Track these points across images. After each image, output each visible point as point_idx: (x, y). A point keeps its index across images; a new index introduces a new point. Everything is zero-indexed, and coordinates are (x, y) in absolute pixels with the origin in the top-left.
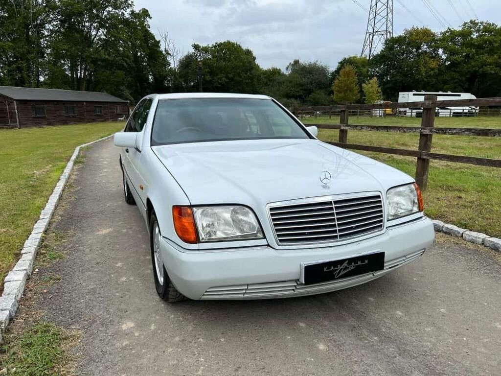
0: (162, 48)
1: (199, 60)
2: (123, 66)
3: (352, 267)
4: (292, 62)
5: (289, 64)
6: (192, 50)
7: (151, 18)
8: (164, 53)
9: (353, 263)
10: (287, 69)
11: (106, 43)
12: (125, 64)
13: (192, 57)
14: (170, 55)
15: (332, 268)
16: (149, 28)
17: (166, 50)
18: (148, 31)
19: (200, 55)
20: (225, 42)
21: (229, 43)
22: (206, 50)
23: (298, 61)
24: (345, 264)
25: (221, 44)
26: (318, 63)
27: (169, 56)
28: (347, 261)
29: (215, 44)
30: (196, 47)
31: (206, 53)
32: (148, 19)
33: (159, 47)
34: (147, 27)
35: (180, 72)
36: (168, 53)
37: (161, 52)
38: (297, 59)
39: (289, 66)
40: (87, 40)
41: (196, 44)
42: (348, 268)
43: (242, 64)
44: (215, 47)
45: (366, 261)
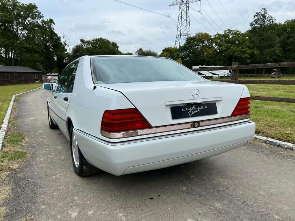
0: (62, 41)
1: (84, 48)
2: (38, 51)
4: (139, 50)
5: (137, 50)
6: (80, 43)
7: (55, 24)
8: (63, 44)
10: (136, 53)
11: (27, 38)
12: (39, 50)
13: (80, 46)
14: (67, 45)
16: (54, 30)
17: (64, 43)
19: (84, 45)
20: (99, 38)
21: (101, 38)
22: (88, 42)
23: (142, 49)
25: (96, 39)
26: (151, 51)
27: (66, 46)
29: (93, 39)
30: (82, 41)
31: (88, 44)
32: (53, 25)
33: (60, 40)
34: (52, 29)
35: (73, 55)
36: (65, 44)
37: (61, 43)
39: (137, 52)
40: (15, 36)
41: (82, 39)
43: (109, 50)
44: (93, 41)
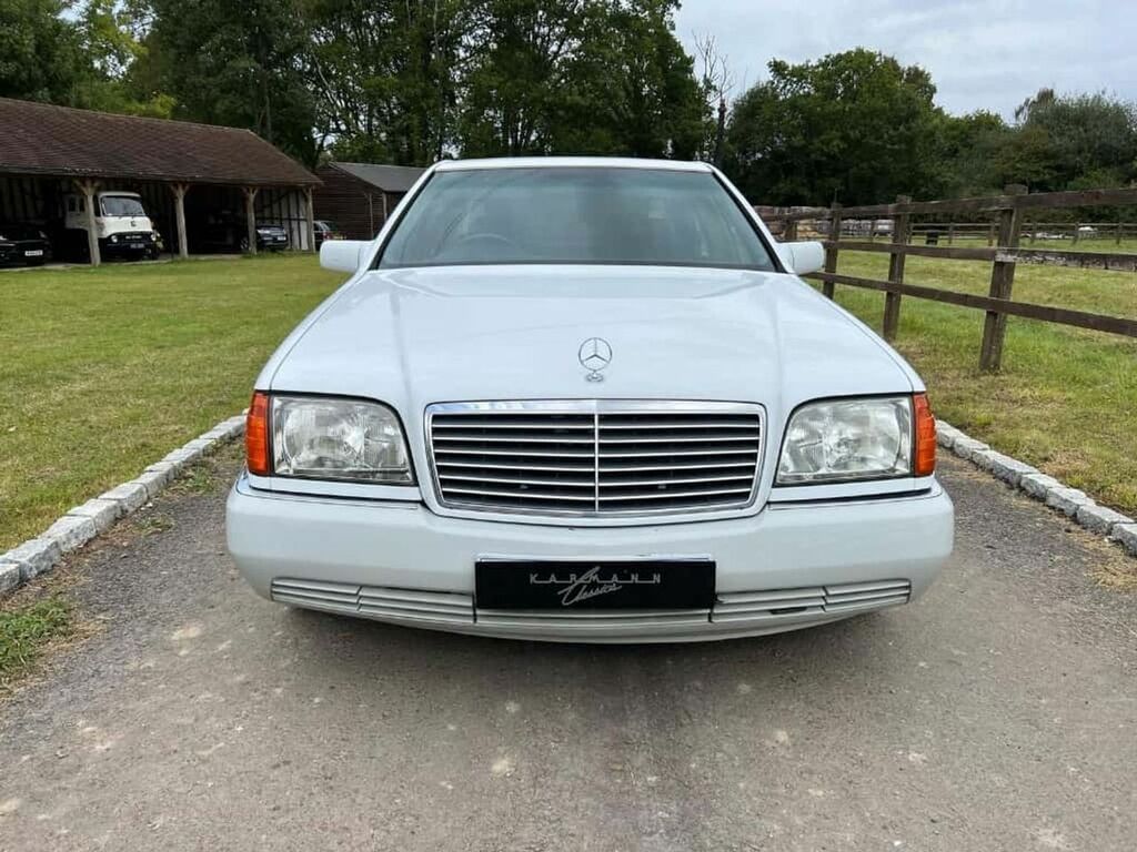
0: (698, 73)
1: (781, 98)
2: (610, 117)
3: (613, 584)
4: (1034, 97)
5: (1023, 104)
6: (766, 76)
7: (679, 6)
8: (701, 85)
9: (615, 576)
10: (1017, 114)
11: (576, 70)
12: (614, 115)
13: (766, 92)
14: (715, 90)
15: (553, 579)
16: (673, 28)
17: (707, 81)
18: (669, 37)
19: (784, 87)
20: (849, 53)
21: (860, 52)
22: (800, 74)
23: (1052, 93)
24: (592, 576)
25: (840, 57)
26: (1106, 97)
27: (713, 92)
28: (597, 569)
29: (824, 59)
30: (778, 68)
31: (799, 81)
32: (673, 9)
33: (691, 72)
34: (668, 27)
35: (733, 128)
36: (709, 86)
37: (694, 84)
38: (1050, 88)
39: (1021, 109)
40: (541, 65)
41: (778, 60)
42: (601, 586)
43: (887, 105)
44: (824, 65)
45: (657, 579)
